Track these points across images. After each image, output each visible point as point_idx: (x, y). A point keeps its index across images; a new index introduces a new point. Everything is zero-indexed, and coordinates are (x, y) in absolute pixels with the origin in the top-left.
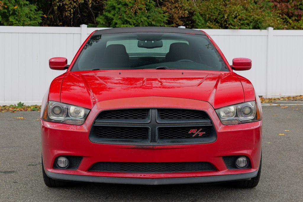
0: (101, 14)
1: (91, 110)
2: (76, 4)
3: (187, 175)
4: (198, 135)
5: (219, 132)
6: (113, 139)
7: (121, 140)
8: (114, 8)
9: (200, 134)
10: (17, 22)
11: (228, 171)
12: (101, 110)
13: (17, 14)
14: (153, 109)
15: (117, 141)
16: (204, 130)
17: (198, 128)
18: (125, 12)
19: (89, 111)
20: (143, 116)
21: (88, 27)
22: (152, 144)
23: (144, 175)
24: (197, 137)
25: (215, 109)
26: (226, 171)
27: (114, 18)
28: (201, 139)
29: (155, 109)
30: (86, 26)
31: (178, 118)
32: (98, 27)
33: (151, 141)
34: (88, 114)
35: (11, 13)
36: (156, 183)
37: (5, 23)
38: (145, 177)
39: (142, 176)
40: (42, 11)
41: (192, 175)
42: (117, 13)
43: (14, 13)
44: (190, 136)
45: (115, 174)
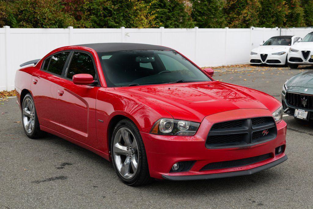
1: (200, 123)
5: (278, 131)
9: (267, 133)
12: (213, 123)
19: (199, 124)
20: (240, 124)
22: (249, 145)
29: (250, 119)
34: (198, 127)
38: (242, 169)
39: (240, 169)
45: (220, 170)
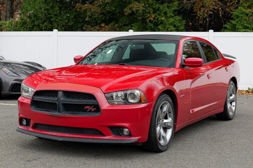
0: (229, 22)
2: (207, 15)
3: (82, 137)
4: (91, 110)
5: (102, 109)
6: (40, 109)
7: (47, 110)
8: (238, 17)
9: (93, 110)
10: (163, 29)
11: (113, 137)
12: (36, 90)
13: (164, 23)
14: (60, 91)
15: (43, 110)
16: (95, 107)
17: (91, 105)
18: (246, 20)
21: (214, 31)
22: (58, 114)
23: (57, 134)
24: (90, 111)
25: (104, 94)
26: (111, 137)
27: (237, 24)
28: (93, 113)
29: (61, 91)
30: (213, 31)
31: (78, 98)
32: (226, 32)
33: (59, 112)
35: (160, 22)
36: (61, 139)
37: (157, 30)
40: (185, 20)
41: (85, 137)
42: (240, 20)
43: (162, 23)
44: (86, 111)
